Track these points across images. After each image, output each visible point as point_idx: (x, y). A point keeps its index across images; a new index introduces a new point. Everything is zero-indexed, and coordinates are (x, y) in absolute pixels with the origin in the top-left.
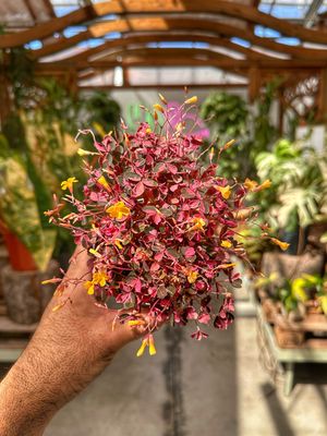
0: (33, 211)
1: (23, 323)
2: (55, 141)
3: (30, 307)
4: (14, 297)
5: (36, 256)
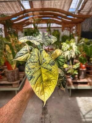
0: (11, 56)
1: (11, 82)
2: (16, 41)
3: (12, 78)
4: (8, 76)
5: (12, 66)
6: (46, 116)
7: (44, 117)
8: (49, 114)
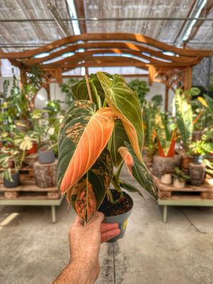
4: (40, 176)
6: (116, 257)
7: (112, 259)
8: (121, 254)
